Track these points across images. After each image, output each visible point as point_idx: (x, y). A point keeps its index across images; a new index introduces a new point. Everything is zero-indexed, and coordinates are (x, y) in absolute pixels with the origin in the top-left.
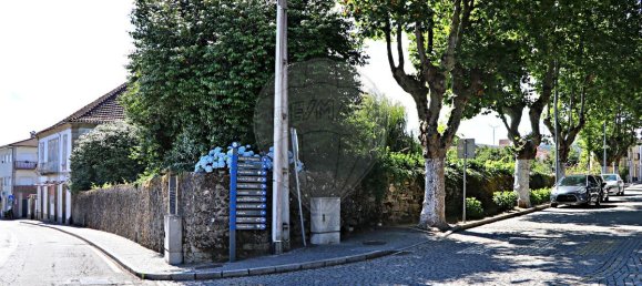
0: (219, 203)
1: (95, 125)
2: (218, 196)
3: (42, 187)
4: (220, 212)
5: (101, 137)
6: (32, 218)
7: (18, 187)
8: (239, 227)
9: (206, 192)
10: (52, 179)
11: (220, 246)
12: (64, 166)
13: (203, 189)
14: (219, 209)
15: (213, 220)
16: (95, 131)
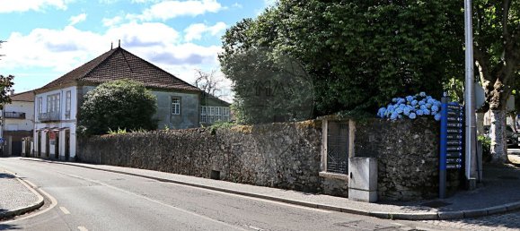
0: (428, 146)
1: (98, 84)
2: (427, 139)
3: (40, 132)
4: (429, 154)
5: (108, 93)
6: (28, 155)
7: (9, 132)
8: (448, 167)
9: (416, 136)
10: (52, 126)
11: (429, 184)
12: (68, 115)
13: (413, 133)
14: (429, 152)
15: (423, 162)
16: (100, 88)
